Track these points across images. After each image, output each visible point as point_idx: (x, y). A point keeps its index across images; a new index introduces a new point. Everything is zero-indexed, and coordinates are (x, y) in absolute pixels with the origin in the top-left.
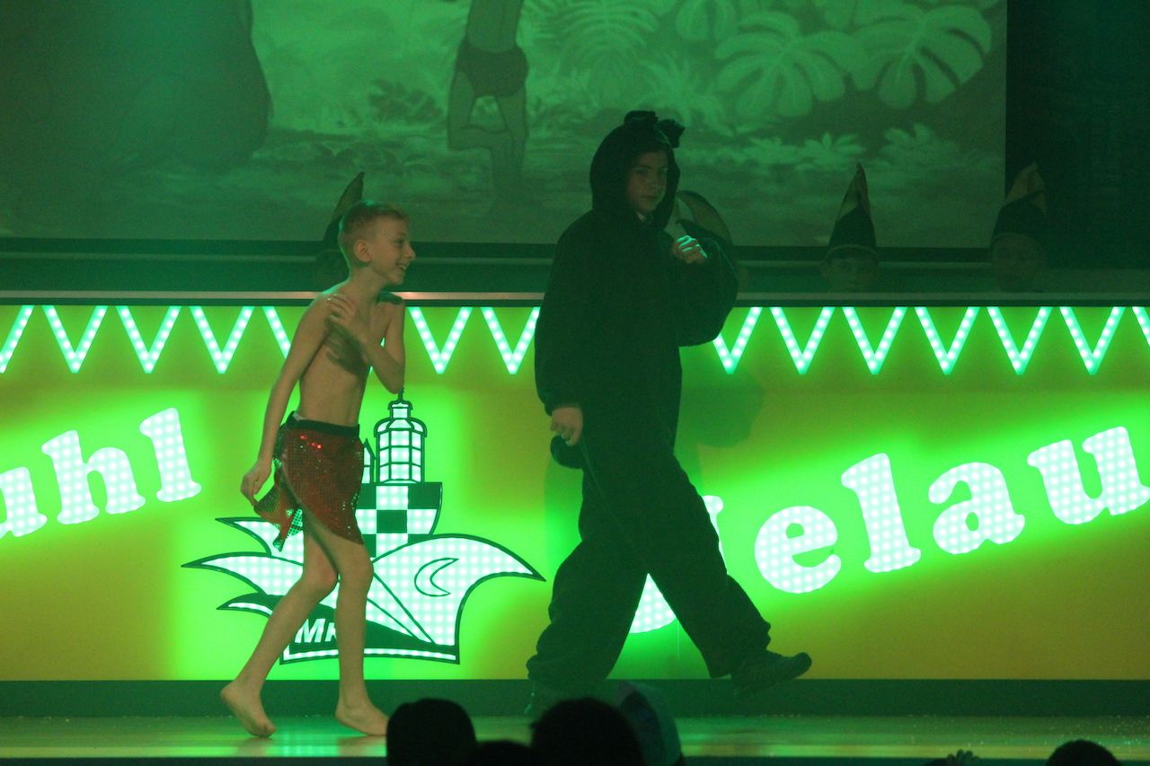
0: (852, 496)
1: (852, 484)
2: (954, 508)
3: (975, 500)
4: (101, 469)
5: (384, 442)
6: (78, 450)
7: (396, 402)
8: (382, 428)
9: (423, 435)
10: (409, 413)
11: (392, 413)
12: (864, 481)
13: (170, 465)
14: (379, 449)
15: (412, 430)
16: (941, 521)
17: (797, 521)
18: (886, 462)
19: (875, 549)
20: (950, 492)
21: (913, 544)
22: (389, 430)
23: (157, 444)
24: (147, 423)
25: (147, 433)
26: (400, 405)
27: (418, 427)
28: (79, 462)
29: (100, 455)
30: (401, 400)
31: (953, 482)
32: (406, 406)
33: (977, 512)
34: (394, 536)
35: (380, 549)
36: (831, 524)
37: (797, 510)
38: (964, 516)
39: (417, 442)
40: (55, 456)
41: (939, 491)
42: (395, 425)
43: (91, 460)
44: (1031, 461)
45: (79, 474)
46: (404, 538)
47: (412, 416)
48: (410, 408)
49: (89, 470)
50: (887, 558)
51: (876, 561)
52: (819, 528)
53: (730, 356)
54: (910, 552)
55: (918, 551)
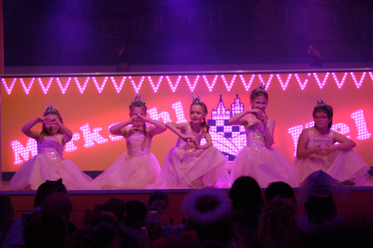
0: (353, 121)
1: (353, 117)
4: (162, 117)
5: (233, 109)
6: (156, 112)
7: (236, 99)
8: (233, 105)
9: (243, 107)
10: (240, 101)
11: (235, 101)
12: (356, 116)
13: (179, 115)
14: (232, 111)
15: (240, 106)
17: (339, 127)
18: (362, 112)
19: (359, 134)
21: (369, 132)
22: (235, 106)
23: (176, 110)
24: (173, 105)
25: (174, 108)
26: (237, 99)
27: (242, 105)
28: (157, 115)
29: (162, 113)
30: (237, 98)
32: (239, 99)
34: (236, 133)
35: (233, 136)
36: (348, 128)
37: (339, 124)
39: (242, 109)
40: (151, 114)
42: (236, 104)
43: (160, 115)
45: (157, 118)
46: (239, 133)
47: (241, 102)
48: (240, 100)
49: (159, 117)
50: (362, 136)
51: (360, 137)
52: (345, 128)
53: (322, 85)
54: (368, 134)
55: (371, 134)
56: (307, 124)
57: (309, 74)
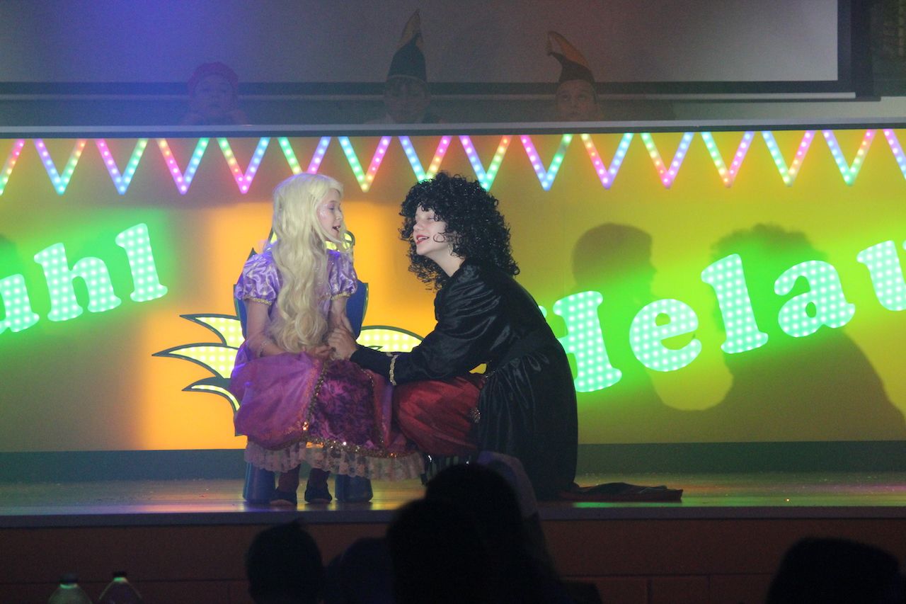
0: (711, 290)
1: (711, 280)
2: (796, 298)
3: (814, 292)
4: (84, 275)
6: (64, 259)
9: (352, 244)
12: (720, 277)
13: (141, 271)
16: (785, 310)
17: (664, 312)
20: (792, 286)
21: (761, 330)
23: (130, 254)
24: (121, 236)
25: (122, 245)
27: (347, 237)
28: (65, 269)
29: (83, 264)
31: (795, 277)
33: (815, 302)
36: (692, 314)
37: (664, 302)
38: (804, 305)
40: (45, 264)
41: (783, 284)
43: (75, 267)
44: (860, 259)
45: (65, 279)
49: (74, 276)
50: (740, 342)
51: (730, 344)
52: (683, 317)
53: (607, 174)
54: (759, 336)
55: (766, 335)
56: (559, 303)
57: (567, 138)
